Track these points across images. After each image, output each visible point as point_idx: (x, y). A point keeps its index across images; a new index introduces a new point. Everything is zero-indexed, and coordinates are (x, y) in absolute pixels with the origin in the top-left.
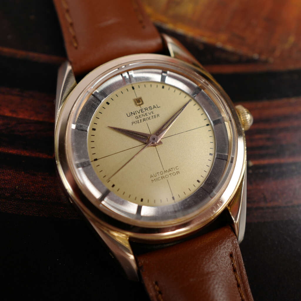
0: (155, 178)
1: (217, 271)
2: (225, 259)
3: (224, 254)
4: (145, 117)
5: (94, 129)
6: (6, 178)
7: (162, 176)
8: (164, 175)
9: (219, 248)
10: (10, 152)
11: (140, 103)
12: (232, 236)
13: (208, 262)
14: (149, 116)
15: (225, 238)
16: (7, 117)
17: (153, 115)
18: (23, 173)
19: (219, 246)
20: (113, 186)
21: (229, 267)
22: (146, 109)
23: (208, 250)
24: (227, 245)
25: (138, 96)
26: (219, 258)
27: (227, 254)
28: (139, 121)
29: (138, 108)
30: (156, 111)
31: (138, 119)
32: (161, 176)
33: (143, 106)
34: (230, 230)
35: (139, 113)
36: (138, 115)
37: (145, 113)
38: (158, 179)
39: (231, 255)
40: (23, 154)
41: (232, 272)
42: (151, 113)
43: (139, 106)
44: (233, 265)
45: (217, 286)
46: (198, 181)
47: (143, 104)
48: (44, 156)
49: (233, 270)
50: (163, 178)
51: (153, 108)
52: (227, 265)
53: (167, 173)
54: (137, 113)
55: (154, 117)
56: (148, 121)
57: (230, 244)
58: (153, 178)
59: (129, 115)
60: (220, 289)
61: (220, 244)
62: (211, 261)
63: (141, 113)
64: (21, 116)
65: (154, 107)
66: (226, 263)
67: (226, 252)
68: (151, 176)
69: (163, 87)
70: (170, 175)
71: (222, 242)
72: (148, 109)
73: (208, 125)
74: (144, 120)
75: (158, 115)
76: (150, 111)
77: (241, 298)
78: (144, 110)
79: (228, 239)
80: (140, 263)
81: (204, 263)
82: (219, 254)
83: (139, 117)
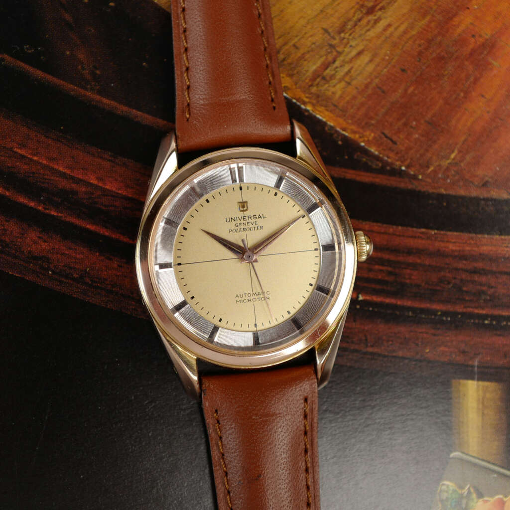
0: (241, 299)
1: (285, 413)
2: (297, 402)
3: (298, 397)
4: (246, 227)
5: (185, 229)
6: (78, 256)
7: (249, 298)
8: (251, 298)
9: (294, 389)
10: (88, 227)
11: (244, 209)
12: (312, 379)
13: (278, 403)
14: (251, 226)
15: (304, 380)
16: (91, 184)
17: (257, 226)
18: (98, 254)
19: (294, 387)
20: (193, 298)
21: (300, 411)
22: (249, 217)
23: (281, 389)
24: (303, 387)
25: (244, 200)
26: (291, 400)
27: (301, 397)
28: (238, 230)
29: (241, 214)
30: (260, 222)
31: (237, 228)
32: (247, 298)
33: (247, 213)
34: (312, 372)
35: (240, 220)
36: (239, 222)
37: (247, 221)
38: (243, 301)
39: (306, 400)
40: (102, 232)
41: (302, 417)
42: (254, 223)
43: (242, 213)
44: (305, 410)
45: (280, 430)
46: (289, 312)
47: (246, 210)
48: (125, 239)
49: (303, 415)
50: (250, 302)
51: (257, 217)
52: (298, 409)
53: (255, 297)
54: (238, 220)
55: (256, 228)
56: (248, 232)
57: (308, 387)
58: (238, 299)
59: (228, 220)
60: (282, 433)
61: (296, 385)
62: (281, 401)
63: (242, 221)
64: (107, 187)
65: (260, 216)
66: (298, 407)
67: (300, 395)
68: (237, 296)
69: (276, 194)
70: (258, 299)
71: (299, 383)
72: (252, 218)
73: (316, 250)
74: (244, 230)
75: (261, 228)
76: (253, 221)
77: (304, 447)
78: (247, 218)
79: (307, 381)
80: (204, 386)
81: (273, 402)
82: (292, 396)
83: (239, 225)
